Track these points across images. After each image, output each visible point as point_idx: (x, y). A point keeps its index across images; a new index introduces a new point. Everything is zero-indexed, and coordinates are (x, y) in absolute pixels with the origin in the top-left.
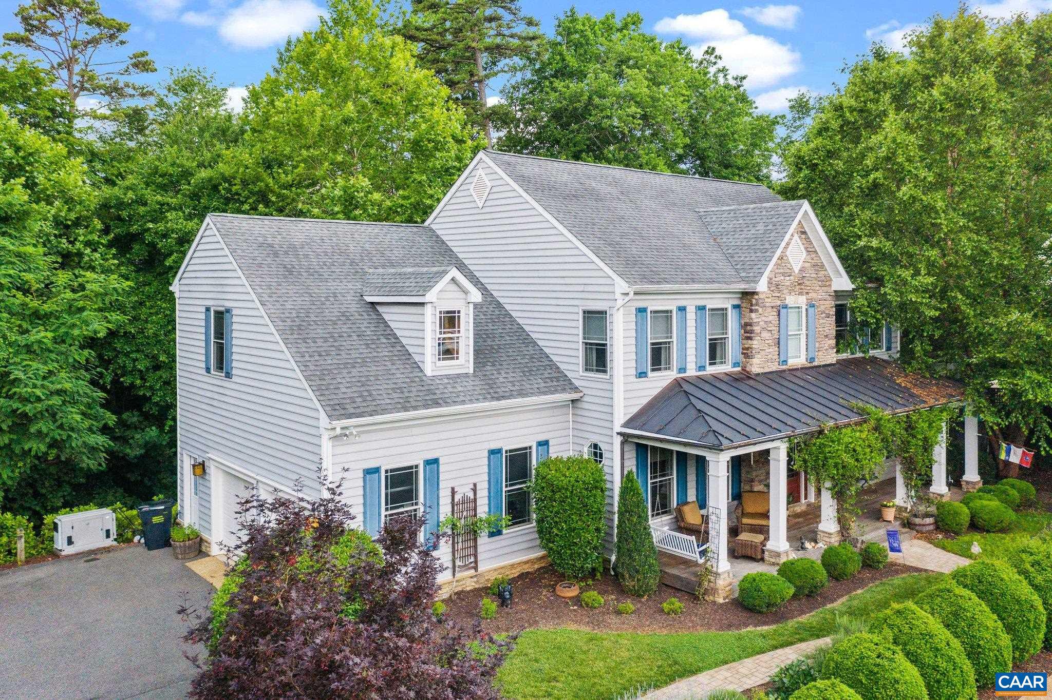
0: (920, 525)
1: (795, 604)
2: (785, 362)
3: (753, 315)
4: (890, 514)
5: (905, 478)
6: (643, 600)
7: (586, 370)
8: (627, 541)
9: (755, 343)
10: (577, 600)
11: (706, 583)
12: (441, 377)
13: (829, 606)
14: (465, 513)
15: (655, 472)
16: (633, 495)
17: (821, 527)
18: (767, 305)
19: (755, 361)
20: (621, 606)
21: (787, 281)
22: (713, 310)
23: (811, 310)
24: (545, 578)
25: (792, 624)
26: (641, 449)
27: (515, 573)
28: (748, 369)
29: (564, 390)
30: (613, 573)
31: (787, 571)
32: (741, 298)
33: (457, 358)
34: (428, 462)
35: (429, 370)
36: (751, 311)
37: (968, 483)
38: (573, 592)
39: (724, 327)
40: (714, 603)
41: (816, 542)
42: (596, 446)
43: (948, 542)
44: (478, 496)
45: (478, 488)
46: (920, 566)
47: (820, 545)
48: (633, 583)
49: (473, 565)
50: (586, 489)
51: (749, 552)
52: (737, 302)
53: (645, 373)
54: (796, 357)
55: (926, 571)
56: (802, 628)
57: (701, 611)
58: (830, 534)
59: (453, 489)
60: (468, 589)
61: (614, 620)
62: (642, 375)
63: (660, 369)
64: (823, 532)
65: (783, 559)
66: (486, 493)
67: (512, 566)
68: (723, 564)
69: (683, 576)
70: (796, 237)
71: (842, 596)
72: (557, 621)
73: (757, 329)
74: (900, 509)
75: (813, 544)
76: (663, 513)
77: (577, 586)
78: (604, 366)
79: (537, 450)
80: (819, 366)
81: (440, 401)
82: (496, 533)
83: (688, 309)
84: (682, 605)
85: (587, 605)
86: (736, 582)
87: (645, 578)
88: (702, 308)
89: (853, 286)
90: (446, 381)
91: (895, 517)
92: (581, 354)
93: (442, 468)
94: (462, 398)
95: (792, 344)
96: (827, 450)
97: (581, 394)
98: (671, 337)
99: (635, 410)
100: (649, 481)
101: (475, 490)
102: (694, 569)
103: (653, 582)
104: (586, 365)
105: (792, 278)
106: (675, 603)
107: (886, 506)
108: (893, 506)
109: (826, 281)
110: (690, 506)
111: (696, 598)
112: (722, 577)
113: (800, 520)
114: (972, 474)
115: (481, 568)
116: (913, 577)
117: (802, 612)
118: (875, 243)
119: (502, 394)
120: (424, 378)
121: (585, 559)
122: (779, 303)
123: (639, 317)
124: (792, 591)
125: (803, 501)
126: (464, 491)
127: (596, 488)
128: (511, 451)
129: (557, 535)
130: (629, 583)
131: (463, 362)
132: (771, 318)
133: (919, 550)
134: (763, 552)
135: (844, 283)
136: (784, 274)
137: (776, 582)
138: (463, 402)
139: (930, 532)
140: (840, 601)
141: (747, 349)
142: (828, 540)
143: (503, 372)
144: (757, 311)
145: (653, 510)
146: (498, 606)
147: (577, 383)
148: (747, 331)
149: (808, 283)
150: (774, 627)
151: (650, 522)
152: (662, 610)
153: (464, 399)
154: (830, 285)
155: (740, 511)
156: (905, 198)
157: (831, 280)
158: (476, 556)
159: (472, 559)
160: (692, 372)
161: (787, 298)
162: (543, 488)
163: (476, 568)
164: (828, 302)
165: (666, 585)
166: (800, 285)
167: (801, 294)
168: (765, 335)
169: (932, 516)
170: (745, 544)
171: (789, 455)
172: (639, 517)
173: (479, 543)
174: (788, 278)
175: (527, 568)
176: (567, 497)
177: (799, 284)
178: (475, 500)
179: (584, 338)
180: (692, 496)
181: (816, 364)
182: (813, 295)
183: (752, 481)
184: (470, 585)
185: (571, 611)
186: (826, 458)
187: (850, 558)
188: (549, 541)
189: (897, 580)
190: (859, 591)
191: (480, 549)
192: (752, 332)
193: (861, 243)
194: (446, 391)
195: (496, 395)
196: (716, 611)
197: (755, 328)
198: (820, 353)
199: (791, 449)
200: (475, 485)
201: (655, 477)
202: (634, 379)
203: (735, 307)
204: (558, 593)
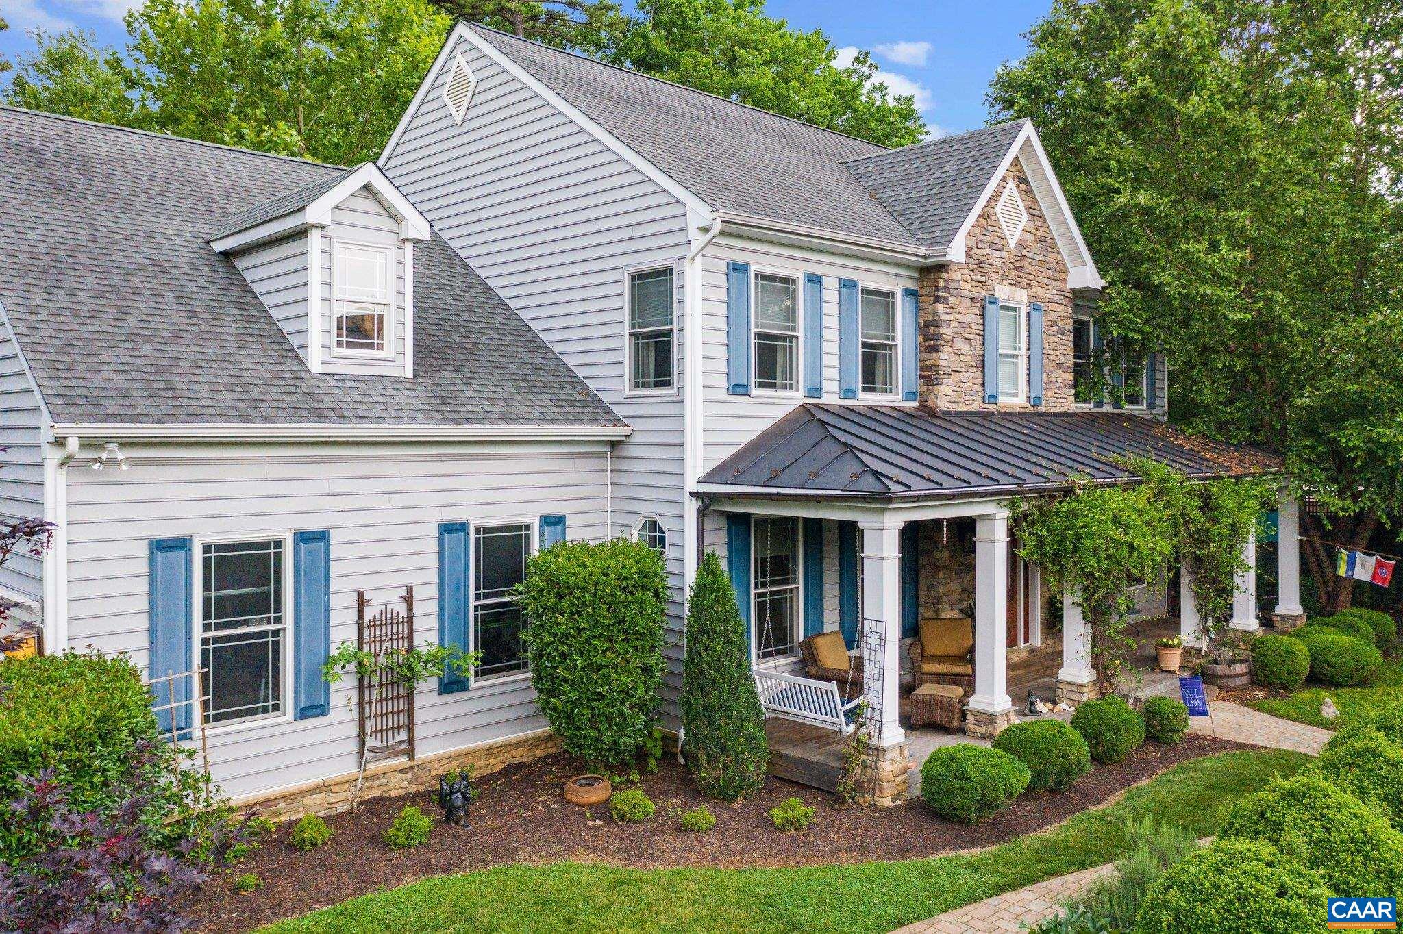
0: (1225, 676)
1: (1030, 806)
2: (994, 398)
3: (940, 308)
4: (1173, 660)
5: (1197, 596)
6: (735, 806)
7: (637, 386)
8: (703, 689)
9: (944, 358)
10: (604, 810)
11: (858, 771)
12: (340, 378)
13: (1093, 809)
14: (387, 644)
15: (764, 575)
16: (716, 600)
17: (1064, 674)
18: (964, 293)
19: (944, 389)
20: (689, 816)
21: (997, 259)
22: (869, 292)
23: (1035, 314)
24: (551, 772)
25: (1028, 842)
26: (738, 522)
27: (496, 764)
28: (930, 404)
29: (594, 421)
30: (682, 762)
31: (1012, 742)
32: (918, 280)
33: (380, 347)
34: (303, 538)
35: (315, 361)
36: (937, 300)
37: (1283, 617)
38: (597, 794)
39: (890, 325)
40: (874, 806)
41: (1055, 703)
42: (654, 525)
43: (1277, 703)
44: (416, 611)
45: (415, 596)
46: (1240, 740)
47: (1063, 706)
48: (715, 774)
49: (404, 746)
50: (623, 589)
51: (936, 717)
52: (911, 285)
53: (746, 387)
54: (1012, 395)
55: (1253, 747)
56: (1050, 848)
57: (847, 823)
58: (1081, 686)
59: (361, 595)
60: (394, 794)
61: (671, 843)
62: (739, 389)
63: (773, 386)
64: (1067, 683)
65: (1001, 727)
66: (434, 607)
67: (489, 751)
68: (892, 734)
69: (815, 759)
70: (1011, 185)
71: (1114, 791)
72: (554, 849)
73: (946, 332)
74: (1188, 652)
75: (1050, 705)
76: (779, 653)
77: (606, 783)
78: (668, 372)
79: (542, 534)
80: (1049, 414)
81: (328, 413)
82: (452, 684)
83: (825, 281)
84: (810, 811)
85: (621, 817)
86: (916, 766)
87: (738, 762)
88: (849, 284)
89: (1103, 283)
90: (352, 384)
91: (1181, 667)
92: (627, 356)
93: (335, 552)
94: (378, 413)
95: (1004, 370)
96: (1081, 522)
97: (627, 431)
98: (794, 329)
99: (726, 453)
100: (753, 591)
101: (409, 600)
102: (835, 748)
103: (755, 771)
104: (637, 377)
105: (1005, 254)
106: (798, 807)
107: (1166, 645)
108: (1178, 645)
109: (1059, 271)
110: (827, 638)
111: (840, 799)
112: (889, 756)
113: (1021, 672)
114: (1289, 604)
115: (424, 752)
116: (1235, 756)
117: (1045, 822)
118: (1143, 198)
119: (464, 415)
120: (304, 375)
121: (621, 728)
122: (983, 294)
123: (734, 282)
124: (1026, 778)
125: (1022, 645)
126: (386, 599)
127: (645, 588)
128: (487, 530)
129: (565, 680)
130: (707, 774)
131: (391, 356)
132: (970, 318)
133: (1230, 716)
134: (963, 715)
135: (1086, 275)
136: (991, 245)
137: (995, 760)
138: (380, 419)
139: (1242, 688)
140: (1111, 801)
141: (930, 368)
142: (1075, 697)
143: (475, 382)
144: (946, 301)
145: (759, 647)
146: (436, 822)
147: (619, 411)
148: (929, 336)
149: (1030, 269)
150: (993, 849)
151: (754, 668)
152: (770, 823)
153: (383, 414)
154: (1065, 280)
155: (918, 650)
156: (1196, 116)
157: (1066, 271)
158: (410, 728)
159: (403, 735)
160: (831, 397)
161: (997, 287)
162: (541, 591)
163: (410, 753)
164: (1061, 308)
165: (782, 779)
166: (1017, 270)
167: (1018, 284)
168: (960, 345)
169: (1242, 661)
170: (929, 702)
171: (1011, 533)
172: (728, 642)
173: (416, 704)
174: (998, 254)
175: (519, 756)
176: (584, 604)
177: (1017, 268)
178: (410, 620)
179: (633, 327)
180: (831, 621)
181: (1043, 409)
182: (1036, 291)
183: (938, 601)
184: (397, 786)
185: (588, 828)
186: (1079, 537)
187: (1125, 722)
188: (551, 693)
189: (1210, 762)
190: (1144, 782)
191: (419, 717)
192: (937, 337)
193: (1121, 200)
194: (347, 399)
195: (454, 416)
196: (878, 823)
197: (943, 331)
198: (1050, 393)
199: (1015, 520)
200: (410, 590)
201: (764, 585)
202: (722, 395)
203: (909, 293)
204: (569, 796)
